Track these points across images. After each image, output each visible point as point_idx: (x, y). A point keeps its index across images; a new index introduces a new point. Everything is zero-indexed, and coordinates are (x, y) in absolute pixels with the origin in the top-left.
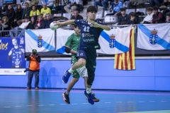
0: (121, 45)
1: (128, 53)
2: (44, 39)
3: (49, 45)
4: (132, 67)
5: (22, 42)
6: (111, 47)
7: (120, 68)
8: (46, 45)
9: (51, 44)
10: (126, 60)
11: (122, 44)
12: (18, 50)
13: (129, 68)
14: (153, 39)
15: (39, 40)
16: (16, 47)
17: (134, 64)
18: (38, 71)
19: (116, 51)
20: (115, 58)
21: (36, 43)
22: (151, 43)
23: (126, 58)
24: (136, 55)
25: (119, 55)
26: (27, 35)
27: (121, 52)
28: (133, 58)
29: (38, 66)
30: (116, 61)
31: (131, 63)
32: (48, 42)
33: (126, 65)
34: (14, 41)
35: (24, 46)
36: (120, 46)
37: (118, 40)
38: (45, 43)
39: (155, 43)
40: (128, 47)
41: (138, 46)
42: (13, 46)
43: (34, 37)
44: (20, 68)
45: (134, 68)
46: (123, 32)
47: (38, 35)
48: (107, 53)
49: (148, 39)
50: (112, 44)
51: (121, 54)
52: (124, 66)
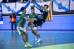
1: (49, 13)
2: (11, 8)
3: (13, 10)
4: (51, 19)
8: (12, 10)
9: (14, 10)
10: (48, 17)
14: (60, 7)
15: (9, 8)
21: (7, 10)
22: (59, 9)
24: (53, 14)
26: (2, 6)
32: (12, 9)
35: (1, 11)
38: (11, 9)
39: (61, 9)
40: (49, 10)
41: (54, 10)
43: (6, 7)
45: (52, 20)
47: (8, 6)
49: (58, 7)
52: (47, 19)
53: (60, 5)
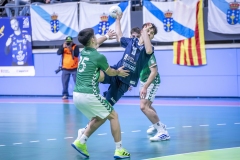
0: (182, 26)
1: (193, 39)
2: (61, 20)
3: (69, 29)
4: (200, 61)
5: (26, 24)
6: (166, 30)
7: (182, 62)
8: (64, 29)
9: (72, 27)
10: (190, 51)
11: (184, 25)
12: (20, 37)
13: (196, 63)
14: (233, 17)
15: (54, 21)
16: (18, 33)
17: (203, 56)
19: (174, 36)
20: (174, 47)
21: (48, 26)
22: (230, 22)
23: (190, 47)
24: (207, 42)
25: (180, 42)
26: (33, 13)
27: (182, 38)
28: (203, 46)
29: (76, 63)
30: (175, 52)
31: (199, 54)
32: (67, 25)
33: (191, 58)
34: (14, 24)
35: (29, 31)
36: (181, 29)
37: (178, 18)
38: (63, 25)
39: (235, 22)
40: (194, 29)
41: (210, 29)
42: (12, 31)
43: (44, 15)
44: (25, 65)
45: (204, 62)
46: (184, 6)
47: (51, 13)
48: (161, 40)
50: (168, 25)
51: (183, 41)
52: (188, 60)
53: (231, 11)
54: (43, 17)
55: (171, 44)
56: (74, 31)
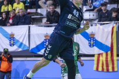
0: (101, 44)
1: (109, 53)
2: (17, 37)
3: (22, 44)
4: (113, 68)
6: (90, 46)
7: (100, 69)
8: (19, 44)
9: (24, 43)
10: (107, 61)
11: (103, 43)
13: (111, 70)
15: (12, 38)
17: (115, 65)
18: (10, 72)
19: (96, 51)
20: (95, 58)
21: (7, 42)
23: (107, 58)
24: (118, 56)
25: (99, 55)
27: (101, 52)
28: (115, 58)
29: (10, 67)
30: (95, 62)
31: (113, 64)
32: (21, 41)
33: (107, 66)
36: (100, 46)
37: (99, 38)
38: (18, 41)
40: (110, 46)
45: (116, 69)
46: (103, 30)
47: (10, 32)
48: (87, 53)
50: (92, 42)
51: (102, 54)
52: (105, 67)
54: (4, 35)
55: (93, 56)
56: (25, 45)
